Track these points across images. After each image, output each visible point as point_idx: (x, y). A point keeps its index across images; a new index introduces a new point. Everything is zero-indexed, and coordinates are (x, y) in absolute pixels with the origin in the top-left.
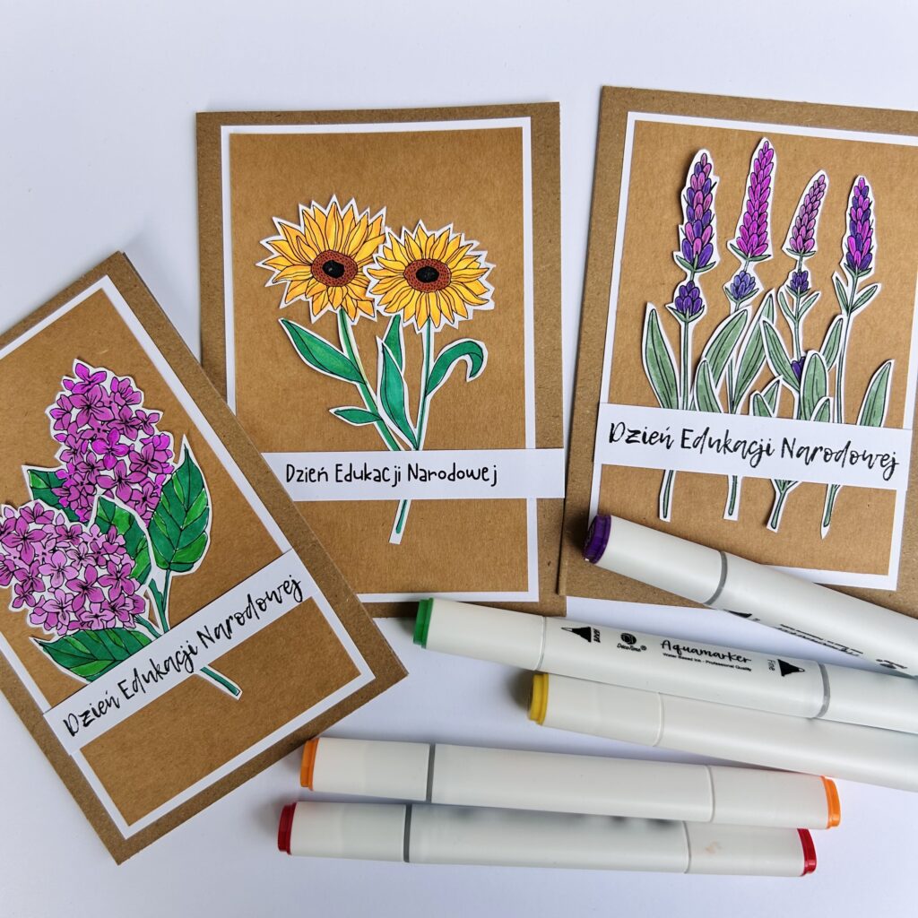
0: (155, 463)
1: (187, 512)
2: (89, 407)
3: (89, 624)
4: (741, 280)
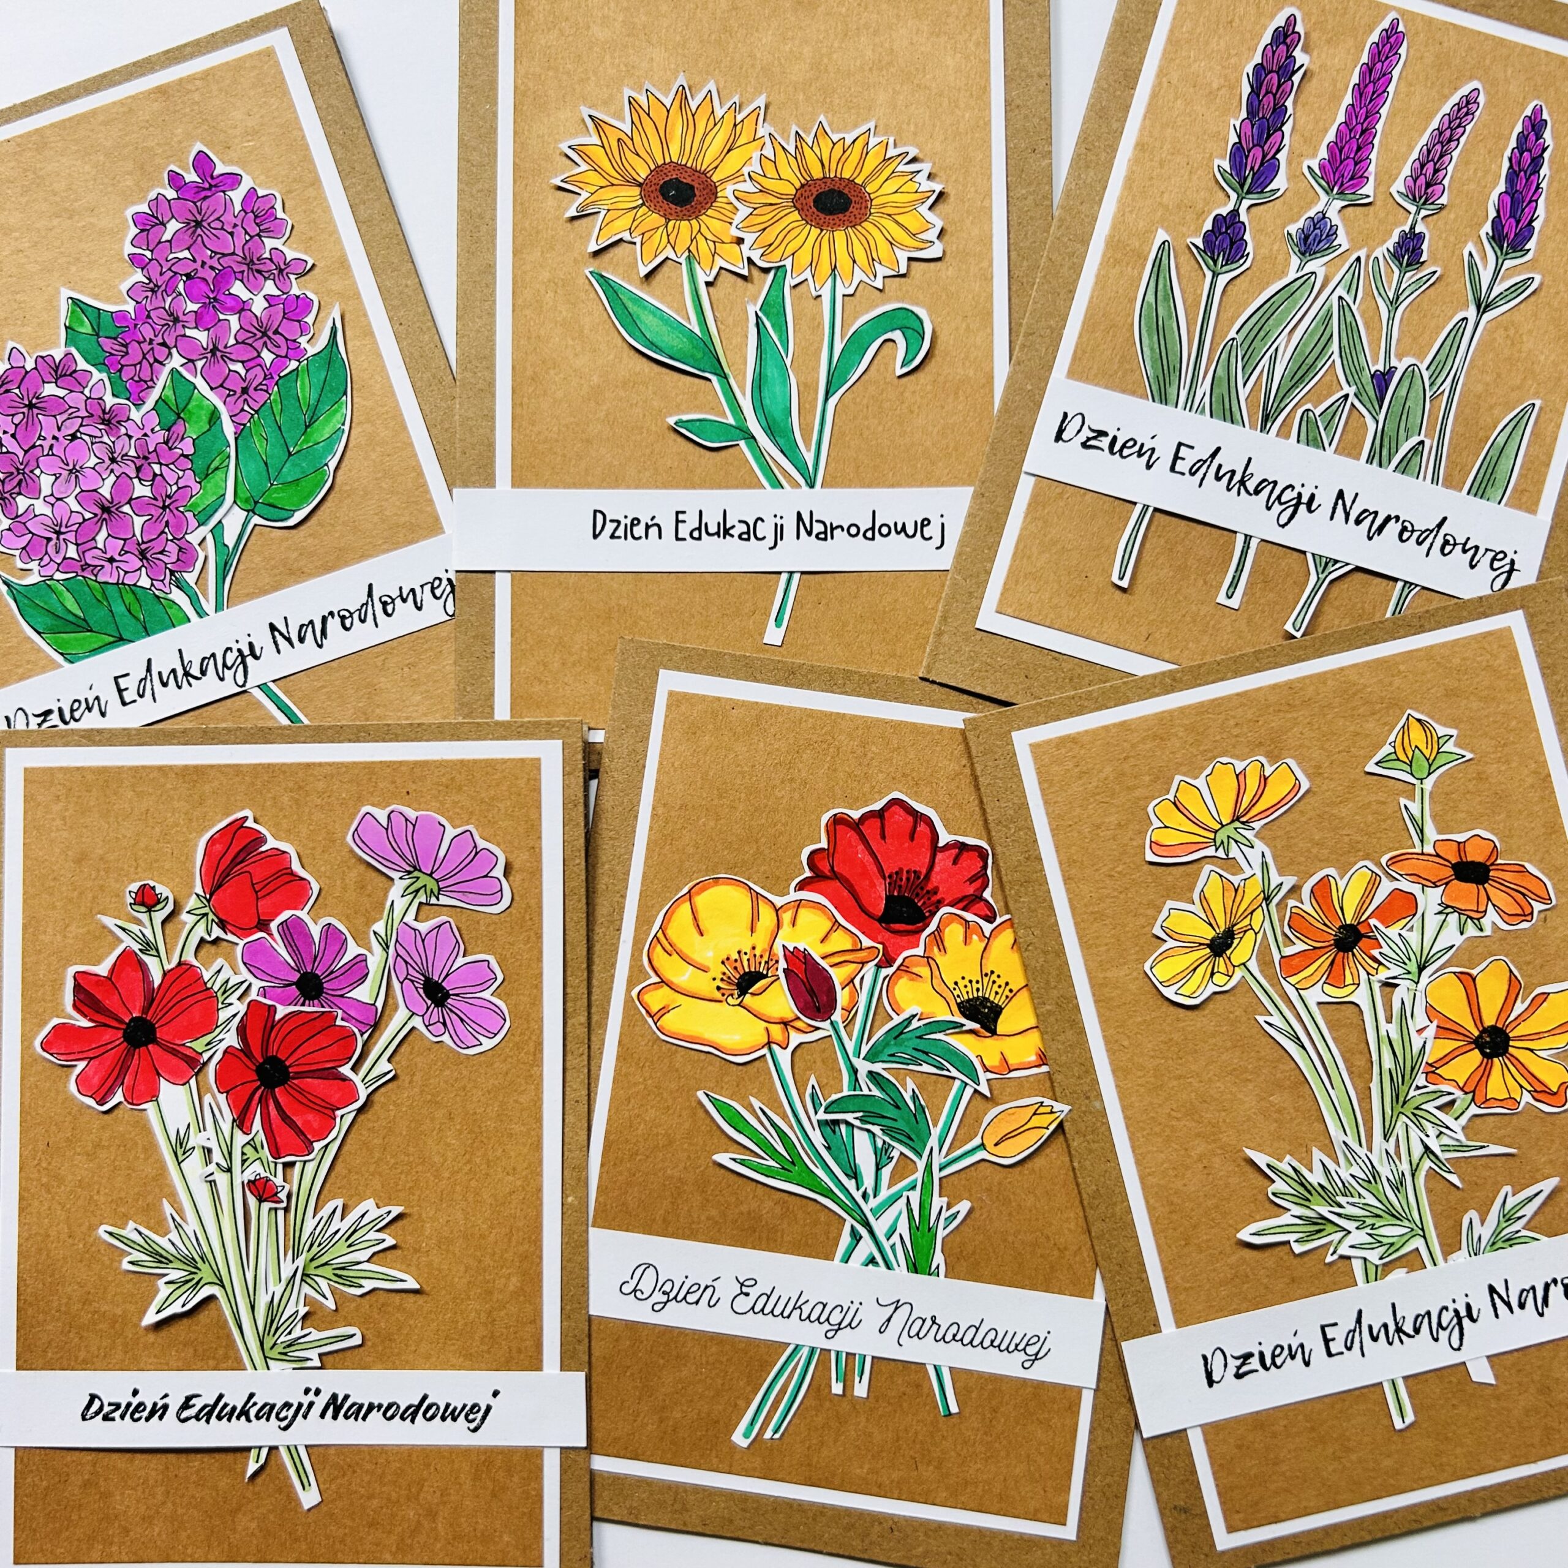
0: (277, 337)
1: (307, 427)
2: (198, 224)
3: (95, 569)
4: (1315, 225)
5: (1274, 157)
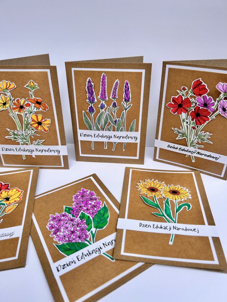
4: (102, 105)
5: (94, 98)
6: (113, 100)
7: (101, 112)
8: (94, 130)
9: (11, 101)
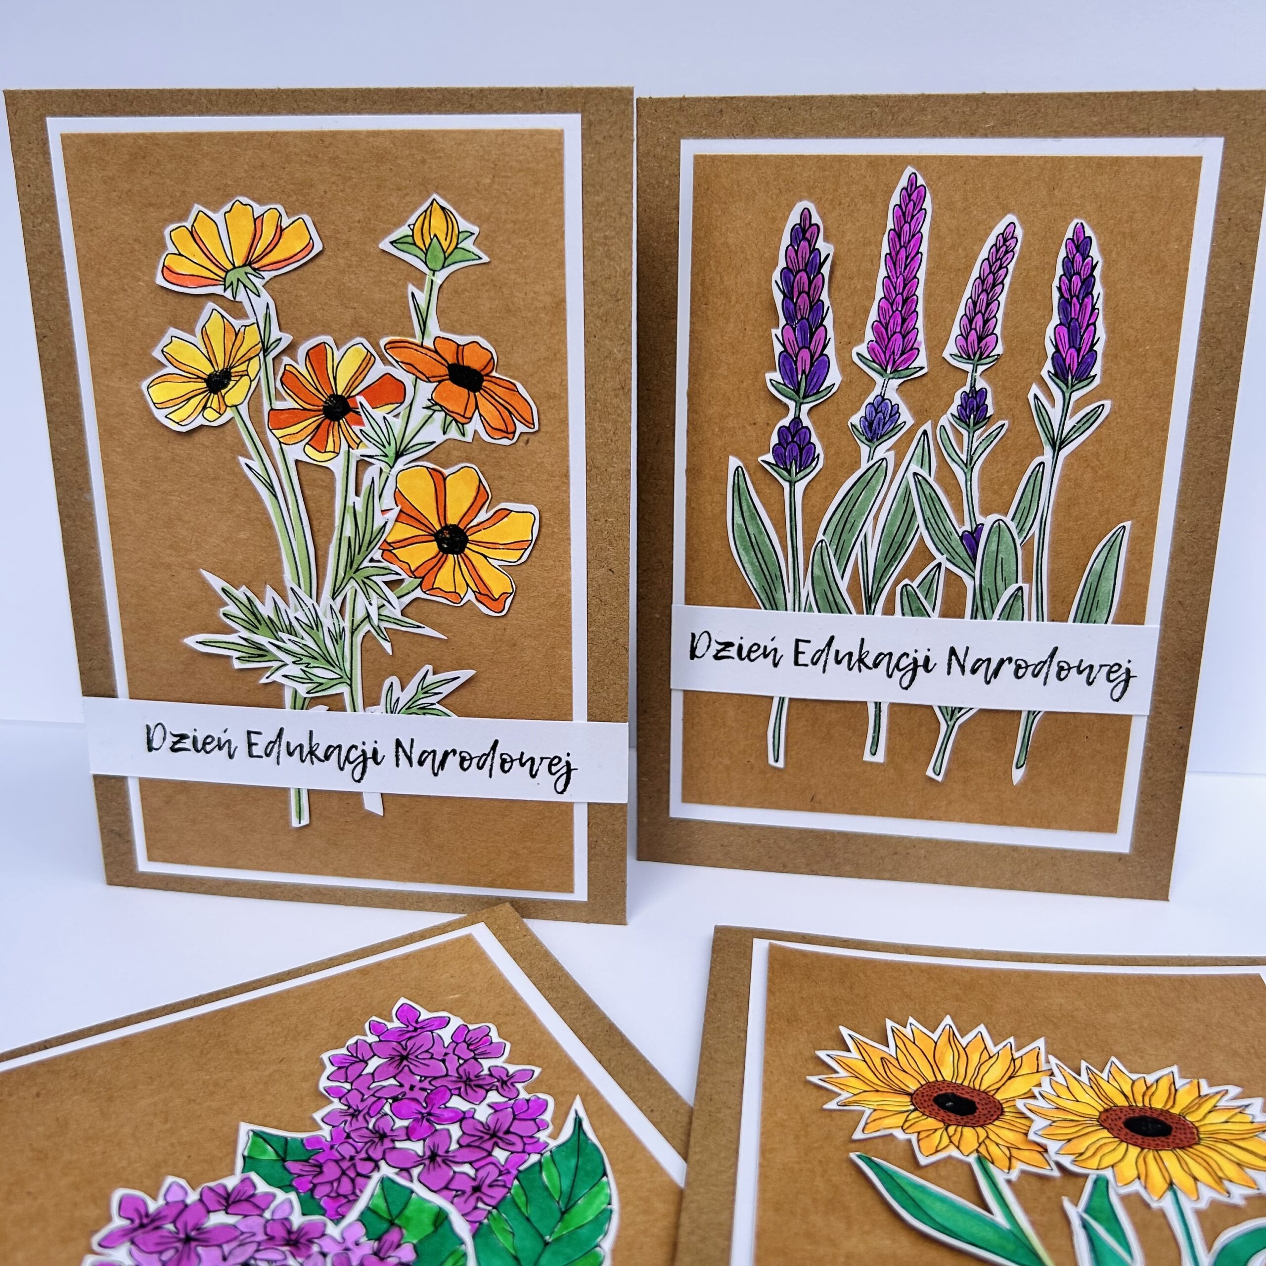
4: (876, 410)
5: (822, 354)
6: (969, 367)
7: (864, 466)
8: (798, 608)
9: (269, 359)
